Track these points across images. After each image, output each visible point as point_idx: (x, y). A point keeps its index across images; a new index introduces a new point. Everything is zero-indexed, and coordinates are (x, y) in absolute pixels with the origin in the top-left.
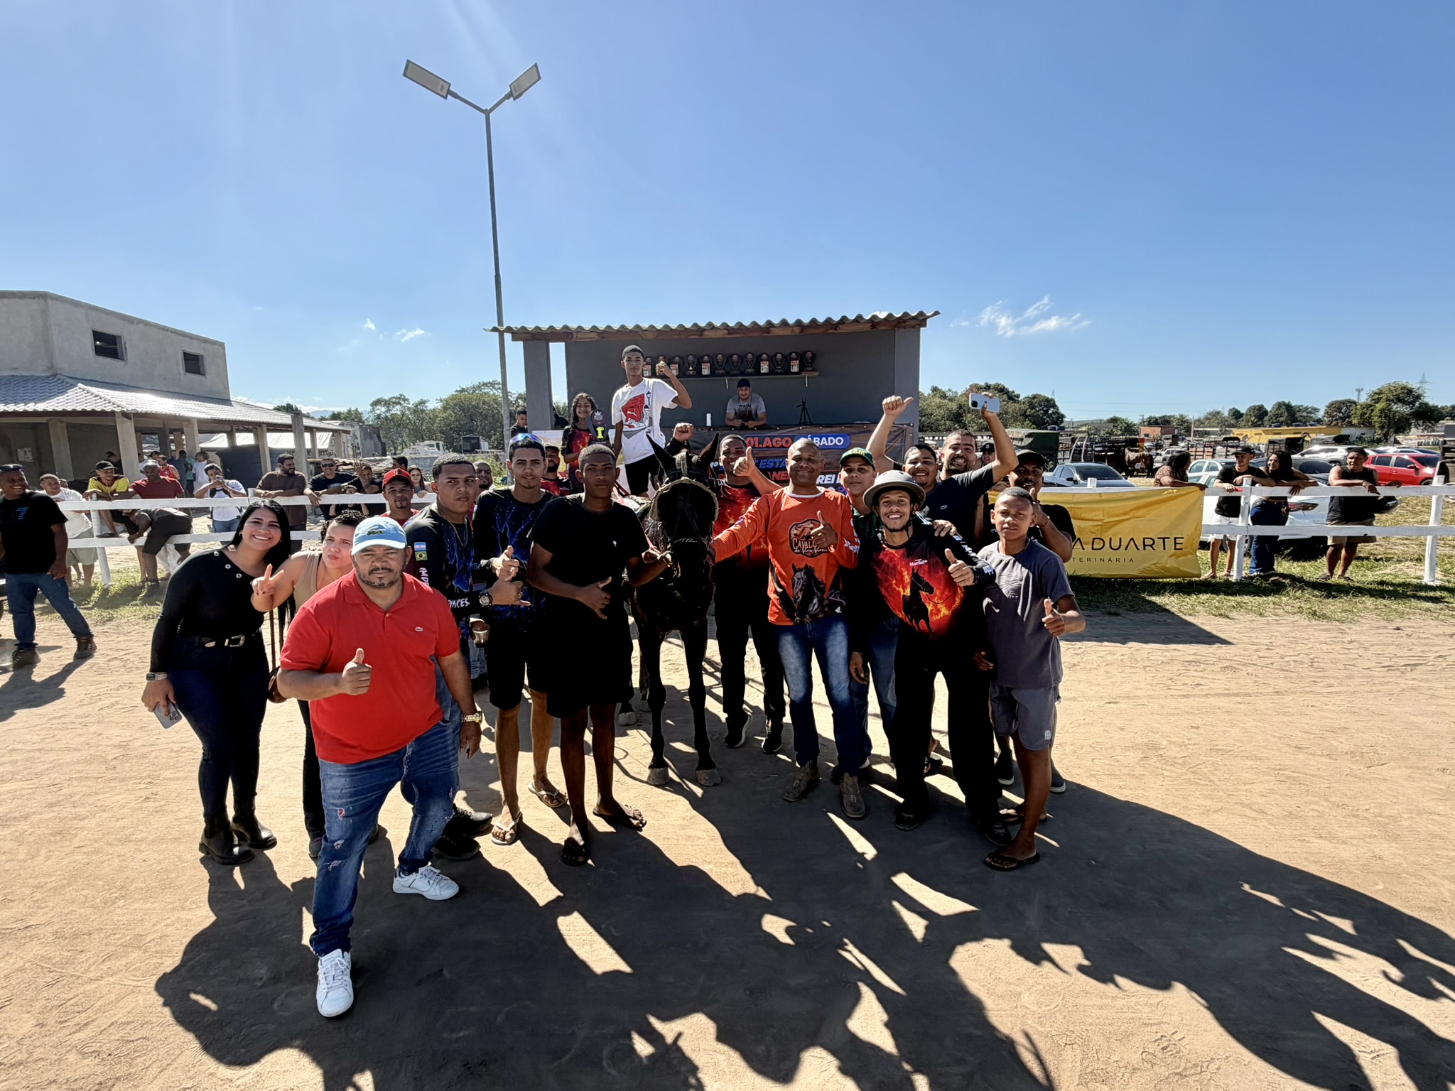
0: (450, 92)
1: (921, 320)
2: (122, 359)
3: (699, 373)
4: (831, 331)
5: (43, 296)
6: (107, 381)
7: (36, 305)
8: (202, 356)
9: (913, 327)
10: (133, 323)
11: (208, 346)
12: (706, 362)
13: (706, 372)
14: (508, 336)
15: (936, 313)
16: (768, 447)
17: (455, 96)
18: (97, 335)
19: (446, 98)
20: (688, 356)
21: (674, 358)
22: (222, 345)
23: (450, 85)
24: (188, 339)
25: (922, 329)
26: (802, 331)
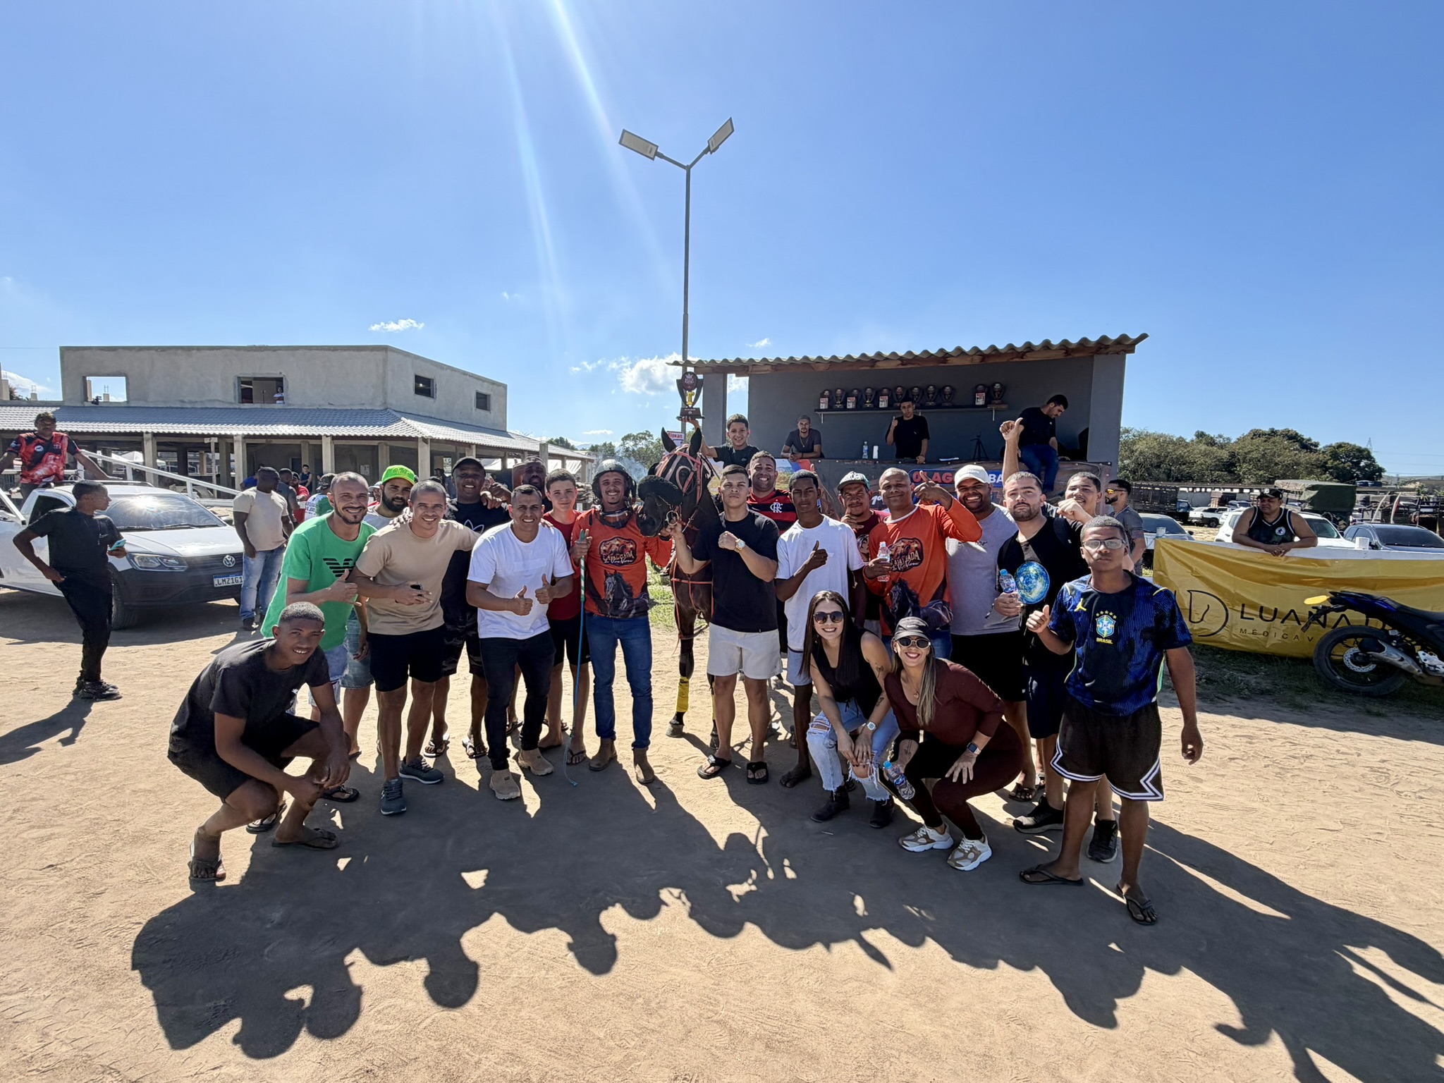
0: (657, 154)
1: (1125, 345)
2: (433, 397)
3: (876, 406)
4: (1017, 360)
5: (385, 349)
6: (421, 414)
7: (380, 355)
8: (489, 396)
9: (1116, 353)
10: (443, 369)
11: (495, 387)
12: (885, 395)
13: (884, 405)
15: (1145, 337)
17: (661, 156)
18: (418, 379)
19: (653, 159)
20: (866, 389)
21: (852, 391)
22: (505, 387)
23: (657, 147)
24: (480, 382)
25: (1128, 356)
26: (983, 360)
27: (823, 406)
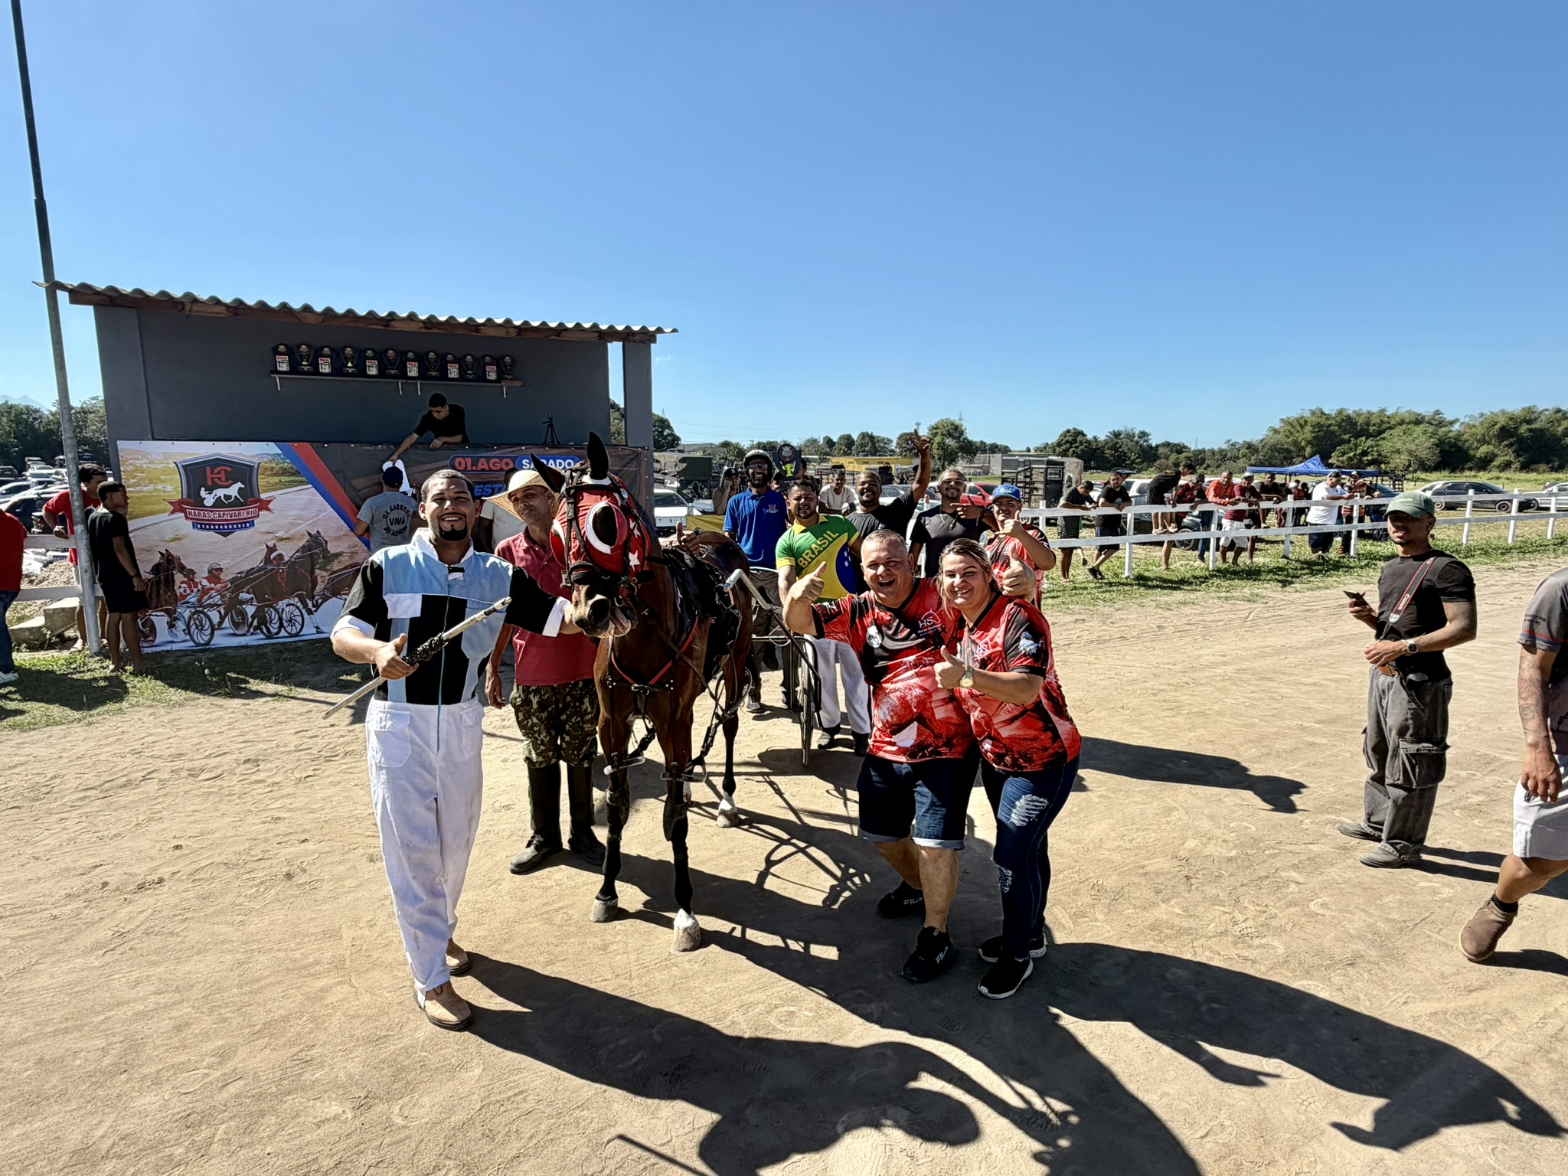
1: (655, 335)
3: (361, 371)
9: (643, 342)
12: (372, 358)
13: (373, 371)
14: (63, 297)
15: (674, 331)
16: (483, 470)
27: (284, 367)
